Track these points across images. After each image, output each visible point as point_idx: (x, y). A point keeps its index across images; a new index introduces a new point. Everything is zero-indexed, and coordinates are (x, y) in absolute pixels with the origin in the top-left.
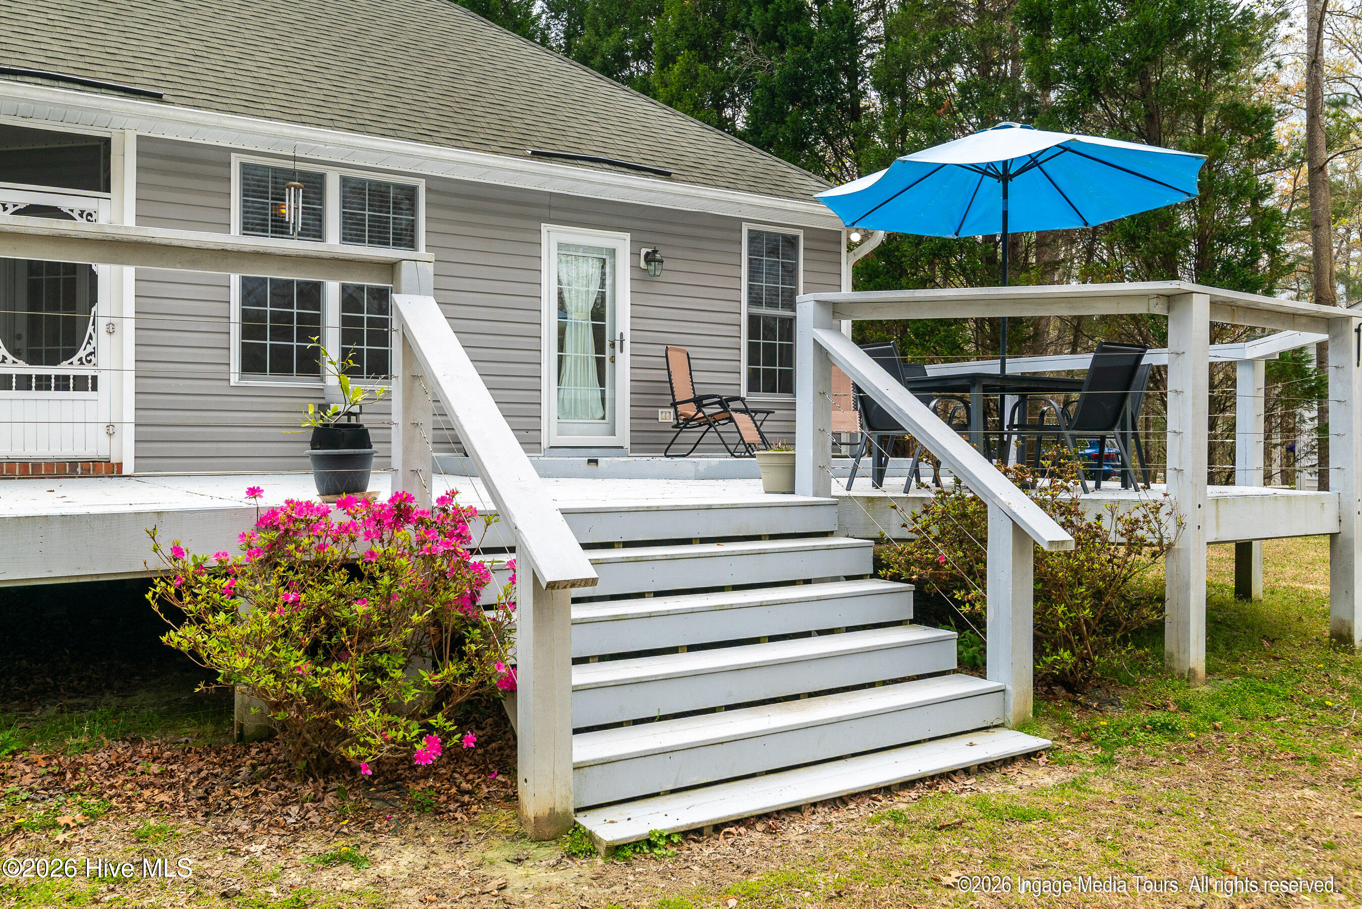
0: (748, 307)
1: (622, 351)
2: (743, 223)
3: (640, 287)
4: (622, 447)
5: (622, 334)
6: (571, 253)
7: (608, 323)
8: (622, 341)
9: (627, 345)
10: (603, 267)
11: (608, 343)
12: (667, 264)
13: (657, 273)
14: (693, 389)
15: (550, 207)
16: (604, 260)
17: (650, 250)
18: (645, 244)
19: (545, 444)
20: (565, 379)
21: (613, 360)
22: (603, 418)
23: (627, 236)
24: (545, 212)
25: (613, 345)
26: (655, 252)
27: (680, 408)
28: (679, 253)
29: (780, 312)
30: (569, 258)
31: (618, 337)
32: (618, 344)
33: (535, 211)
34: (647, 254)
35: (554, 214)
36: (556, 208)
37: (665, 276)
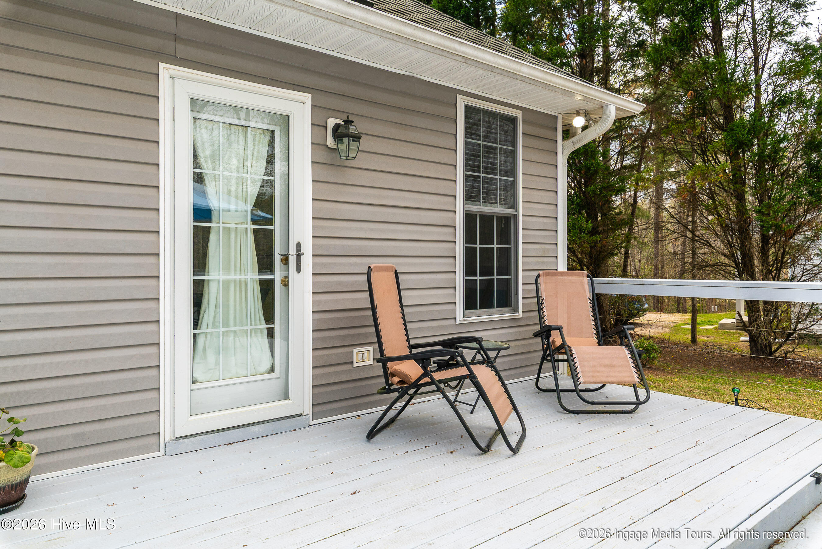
0: (465, 204)
1: (299, 270)
2: (459, 96)
3: (326, 174)
4: (301, 415)
5: (299, 245)
6: (217, 119)
7: (278, 227)
8: (299, 257)
9: (307, 261)
10: (271, 144)
11: (278, 259)
12: (365, 143)
13: (352, 155)
14: (406, 329)
15: (176, 38)
16: (272, 132)
17: (340, 122)
18: (334, 112)
19: (166, 434)
20: (207, 316)
21: (286, 283)
22: (272, 370)
23: (307, 98)
24: (169, 46)
25: (286, 260)
26: (348, 122)
27: (393, 366)
28: (379, 129)
29: (498, 209)
30: (216, 126)
31: (293, 250)
32: (293, 260)
33: (150, 41)
34: (337, 127)
35: (183, 50)
36: (188, 42)
37: (362, 161)
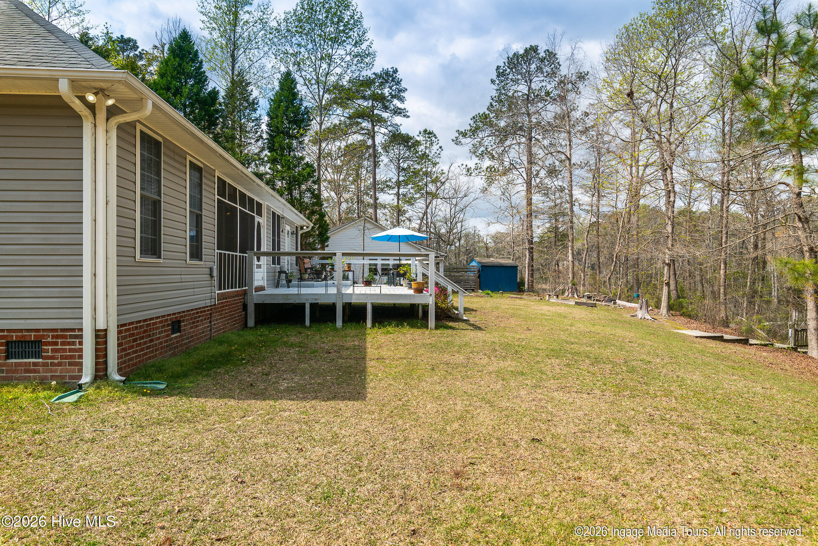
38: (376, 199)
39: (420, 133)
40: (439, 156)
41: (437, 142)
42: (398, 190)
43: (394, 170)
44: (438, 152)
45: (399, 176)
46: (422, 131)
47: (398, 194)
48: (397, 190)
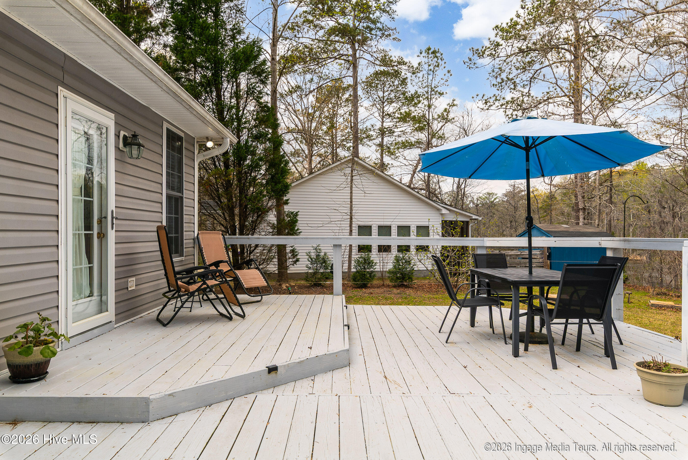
0: (166, 189)
1: (112, 228)
2: (164, 122)
4: (110, 322)
5: (112, 212)
8: (113, 218)
11: (96, 220)
15: (63, 70)
18: (121, 127)
22: (91, 295)
23: (112, 116)
25: (100, 222)
26: (135, 136)
29: (176, 193)
31: (110, 214)
33: (52, 70)
34: (124, 137)
35: (66, 78)
36: (68, 73)
38: (356, 153)
39: (421, 53)
40: (447, 83)
41: (443, 65)
42: (383, 139)
43: (377, 114)
44: (445, 78)
45: (383, 122)
46: (424, 49)
47: (381, 145)
48: (380, 139)
